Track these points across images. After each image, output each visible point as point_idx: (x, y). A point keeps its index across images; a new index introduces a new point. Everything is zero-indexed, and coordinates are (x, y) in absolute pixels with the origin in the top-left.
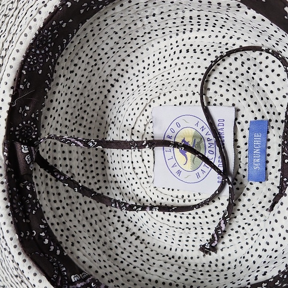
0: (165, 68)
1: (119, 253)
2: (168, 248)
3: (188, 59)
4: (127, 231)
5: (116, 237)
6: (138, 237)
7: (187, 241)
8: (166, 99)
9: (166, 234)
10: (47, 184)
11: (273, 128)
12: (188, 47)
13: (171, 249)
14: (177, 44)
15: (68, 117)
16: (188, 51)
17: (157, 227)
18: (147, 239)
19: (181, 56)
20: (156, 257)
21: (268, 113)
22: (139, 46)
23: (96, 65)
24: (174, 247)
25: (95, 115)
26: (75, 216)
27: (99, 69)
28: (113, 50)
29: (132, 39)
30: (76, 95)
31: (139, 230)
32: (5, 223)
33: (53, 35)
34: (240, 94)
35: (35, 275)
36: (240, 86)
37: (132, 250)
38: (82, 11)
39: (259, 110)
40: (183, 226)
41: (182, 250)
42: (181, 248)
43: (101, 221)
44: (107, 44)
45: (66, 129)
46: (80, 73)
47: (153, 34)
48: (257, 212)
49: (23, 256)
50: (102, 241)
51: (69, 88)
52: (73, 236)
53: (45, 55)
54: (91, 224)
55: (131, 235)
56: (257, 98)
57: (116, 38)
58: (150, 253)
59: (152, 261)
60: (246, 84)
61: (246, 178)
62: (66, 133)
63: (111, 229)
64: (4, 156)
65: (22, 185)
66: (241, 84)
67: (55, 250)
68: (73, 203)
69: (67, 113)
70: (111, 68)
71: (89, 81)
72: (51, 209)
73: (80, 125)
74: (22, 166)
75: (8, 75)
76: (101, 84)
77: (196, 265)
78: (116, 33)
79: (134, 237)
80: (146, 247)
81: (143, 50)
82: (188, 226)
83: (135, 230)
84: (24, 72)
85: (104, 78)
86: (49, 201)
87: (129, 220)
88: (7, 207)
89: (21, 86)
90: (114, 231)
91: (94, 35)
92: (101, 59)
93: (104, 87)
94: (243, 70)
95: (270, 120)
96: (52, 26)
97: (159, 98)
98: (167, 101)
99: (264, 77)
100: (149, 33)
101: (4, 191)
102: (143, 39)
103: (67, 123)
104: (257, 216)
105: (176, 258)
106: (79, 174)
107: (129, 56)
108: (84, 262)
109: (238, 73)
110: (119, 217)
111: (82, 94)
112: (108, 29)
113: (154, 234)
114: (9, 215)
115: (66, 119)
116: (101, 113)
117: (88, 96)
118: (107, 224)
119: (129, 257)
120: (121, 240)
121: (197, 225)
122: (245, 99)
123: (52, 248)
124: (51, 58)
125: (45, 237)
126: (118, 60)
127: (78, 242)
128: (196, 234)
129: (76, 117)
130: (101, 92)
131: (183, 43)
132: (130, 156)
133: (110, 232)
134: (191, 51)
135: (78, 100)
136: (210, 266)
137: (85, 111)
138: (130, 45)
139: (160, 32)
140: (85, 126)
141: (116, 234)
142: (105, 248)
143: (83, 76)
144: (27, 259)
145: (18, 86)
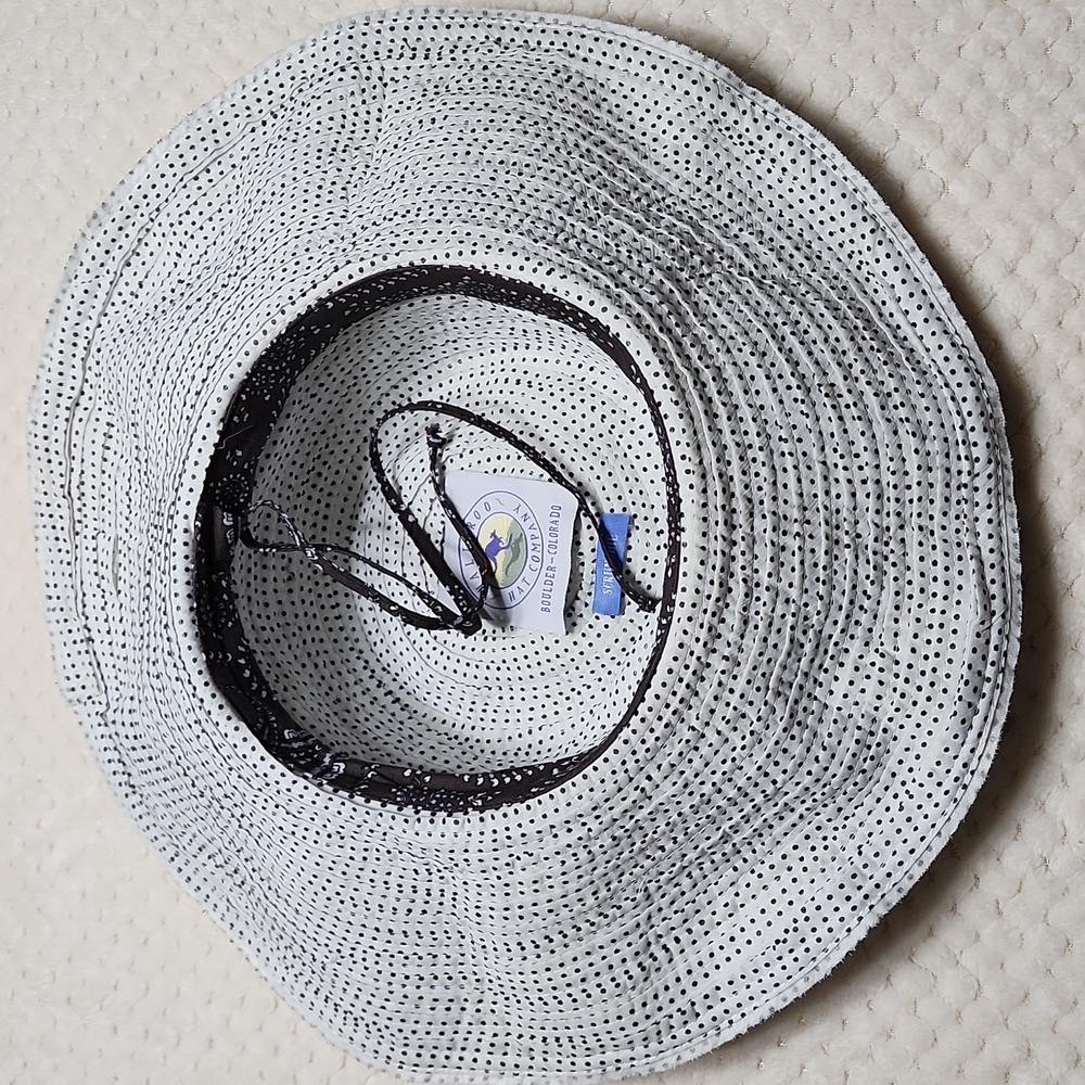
0: (477, 404)
1: (362, 719)
2: (450, 723)
3: (517, 397)
4: (379, 686)
5: (359, 693)
6: (398, 700)
7: (484, 711)
8: (474, 459)
9: (449, 698)
10: (249, 584)
11: (637, 528)
12: (519, 375)
13: (454, 725)
14: (502, 367)
15: (296, 470)
16: (518, 382)
17: (435, 682)
18: (414, 706)
19: (506, 389)
20: (426, 734)
21: (634, 503)
22: (435, 359)
23: (355, 384)
24: (460, 721)
25: (343, 471)
26: (290, 647)
27: (359, 392)
28: (389, 363)
29: (424, 348)
30: (314, 434)
31: (401, 688)
32: (186, 634)
33: (298, 344)
34: (592, 468)
35: (229, 718)
36: (594, 454)
37: (385, 717)
38: (347, 313)
39: (620, 498)
40: (480, 682)
41: (473, 728)
42: (471, 723)
43: (333, 663)
44: (380, 354)
45: (290, 493)
46: (326, 397)
47: (461, 344)
48: (603, 666)
49: (211, 689)
50: (333, 696)
51: (304, 421)
52: (286, 676)
53: (279, 374)
54: (316, 666)
55: (386, 694)
56: (619, 477)
57: (395, 346)
58: (416, 727)
59: (417, 740)
60: (604, 452)
61: (590, 607)
62: (288, 498)
63: (351, 679)
64: (196, 526)
65: (214, 577)
66: (597, 451)
67: (259, 690)
68: (288, 624)
69: (294, 463)
70: (381, 391)
71: (340, 411)
72: (253, 627)
73: (314, 486)
74: (219, 546)
75: (219, 400)
76: (361, 417)
77: (493, 753)
78: (397, 338)
79: (390, 698)
80: (410, 718)
81: (442, 366)
82: (487, 683)
83: (393, 687)
84: (244, 397)
85: (367, 407)
86: (251, 613)
87: (384, 669)
88: (191, 609)
89: (235, 419)
90: (356, 683)
91: (359, 341)
92: (365, 376)
93: (365, 422)
94: (604, 427)
95: (635, 516)
96: (298, 332)
97: (461, 456)
98: (475, 463)
99: (635, 444)
100: (455, 341)
101: (188, 583)
102: (444, 349)
103: (293, 481)
104: (603, 673)
105: (461, 739)
106: (301, 576)
107: (415, 373)
108: (303, 718)
109: (594, 433)
110: (366, 662)
111: (324, 432)
112: (384, 333)
113: (427, 696)
114: (194, 622)
115: (291, 474)
116: (353, 468)
117: (335, 436)
118: (344, 670)
119: (377, 727)
120: (366, 700)
121: (503, 682)
122: (598, 478)
123: (255, 686)
124: (287, 376)
125: (245, 667)
126: (395, 380)
127: (295, 688)
128: (501, 698)
129: (309, 472)
130: (358, 431)
131: (513, 366)
132: (399, 552)
133: (347, 685)
134: (524, 383)
135: (316, 443)
136: (516, 754)
137: (325, 463)
138: (420, 357)
139: (473, 343)
140: (321, 490)
141: (358, 689)
142: (337, 708)
143: (330, 402)
144: (218, 694)
145: (231, 417)
